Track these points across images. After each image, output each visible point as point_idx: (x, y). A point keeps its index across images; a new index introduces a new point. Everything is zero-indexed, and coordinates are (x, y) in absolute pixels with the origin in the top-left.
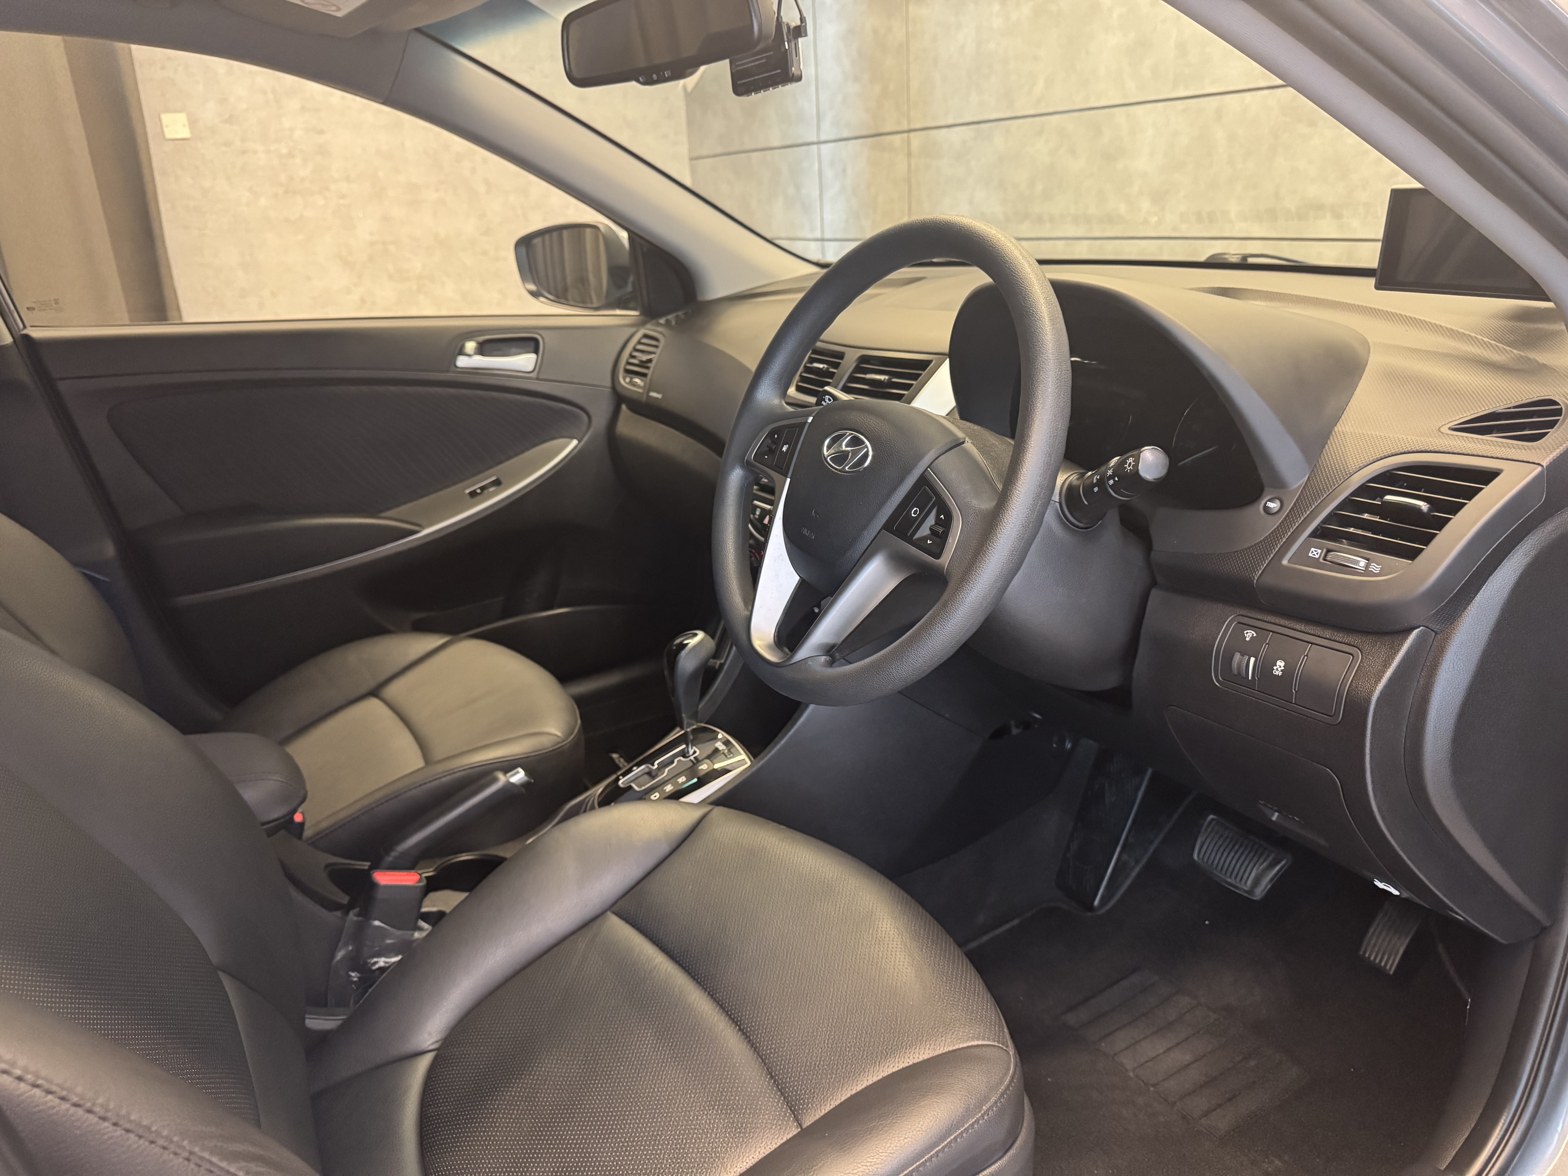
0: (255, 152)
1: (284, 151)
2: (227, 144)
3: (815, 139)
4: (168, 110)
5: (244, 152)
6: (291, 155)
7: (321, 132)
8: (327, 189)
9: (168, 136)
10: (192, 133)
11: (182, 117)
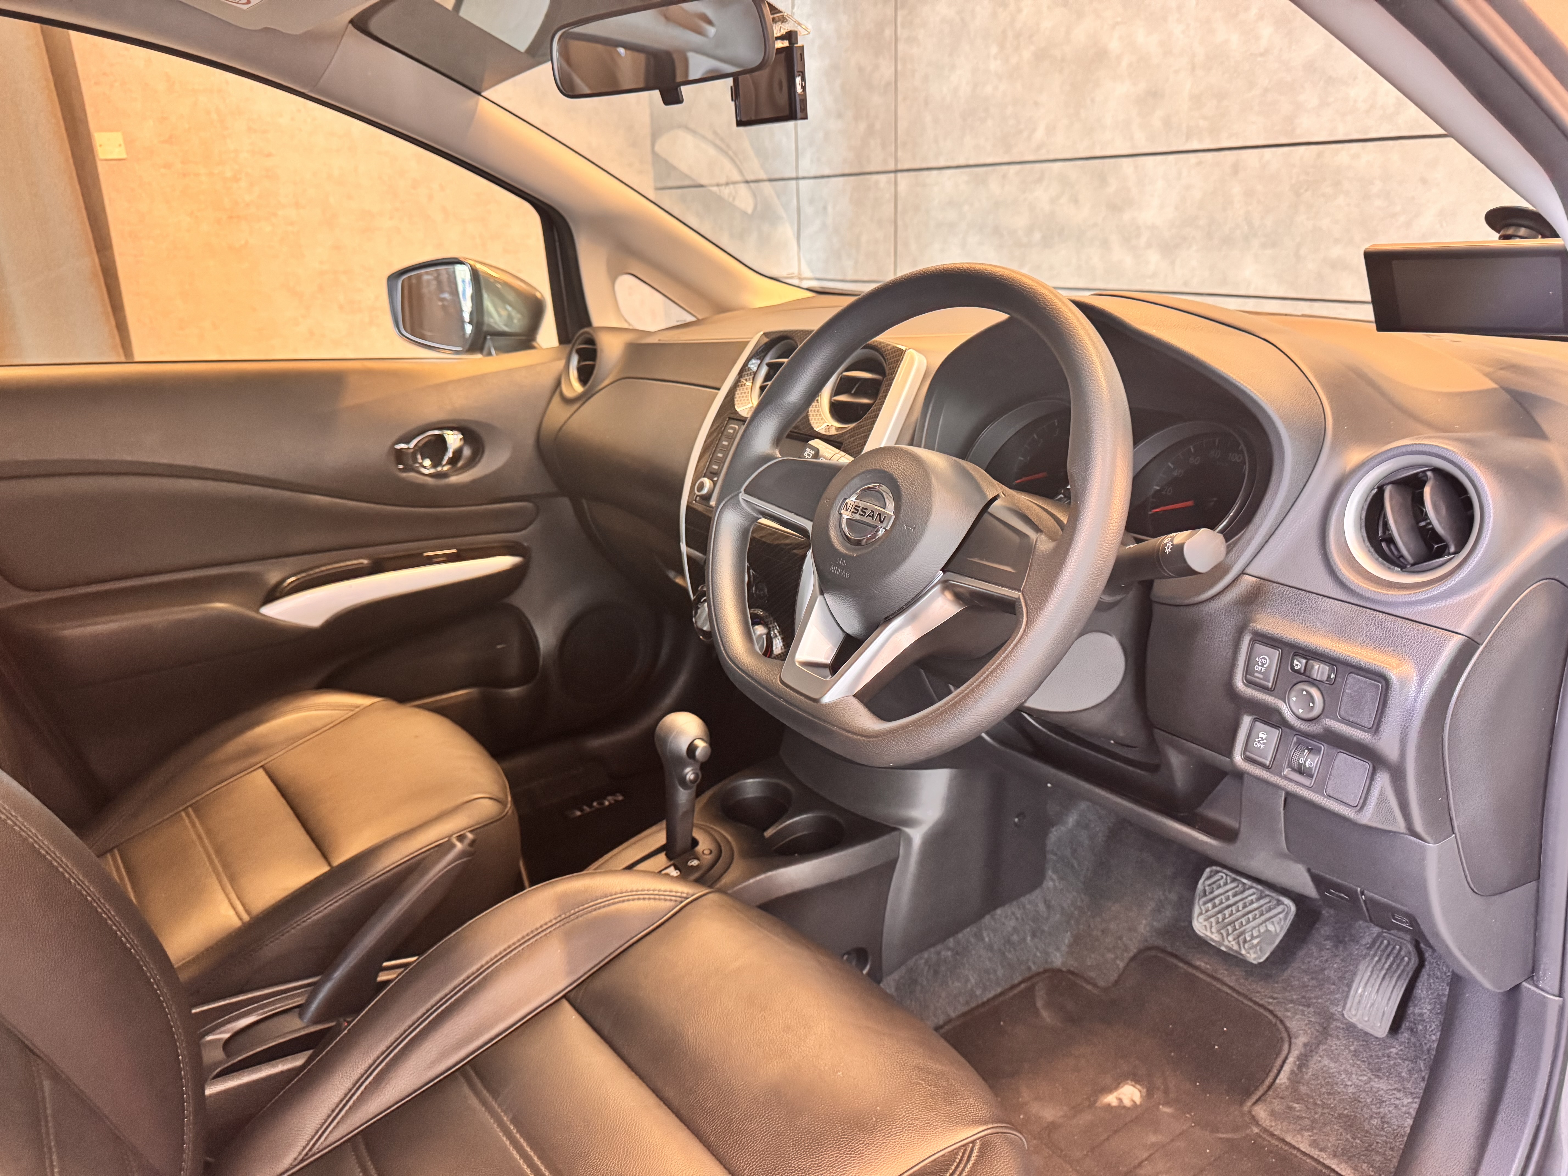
0: (197, 175)
1: (229, 174)
2: (167, 166)
3: (794, 175)
4: (102, 129)
5: (184, 175)
6: (236, 179)
7: (269, 155)
8: (275, 215)
10: (127, 153)
11: (117, 137)
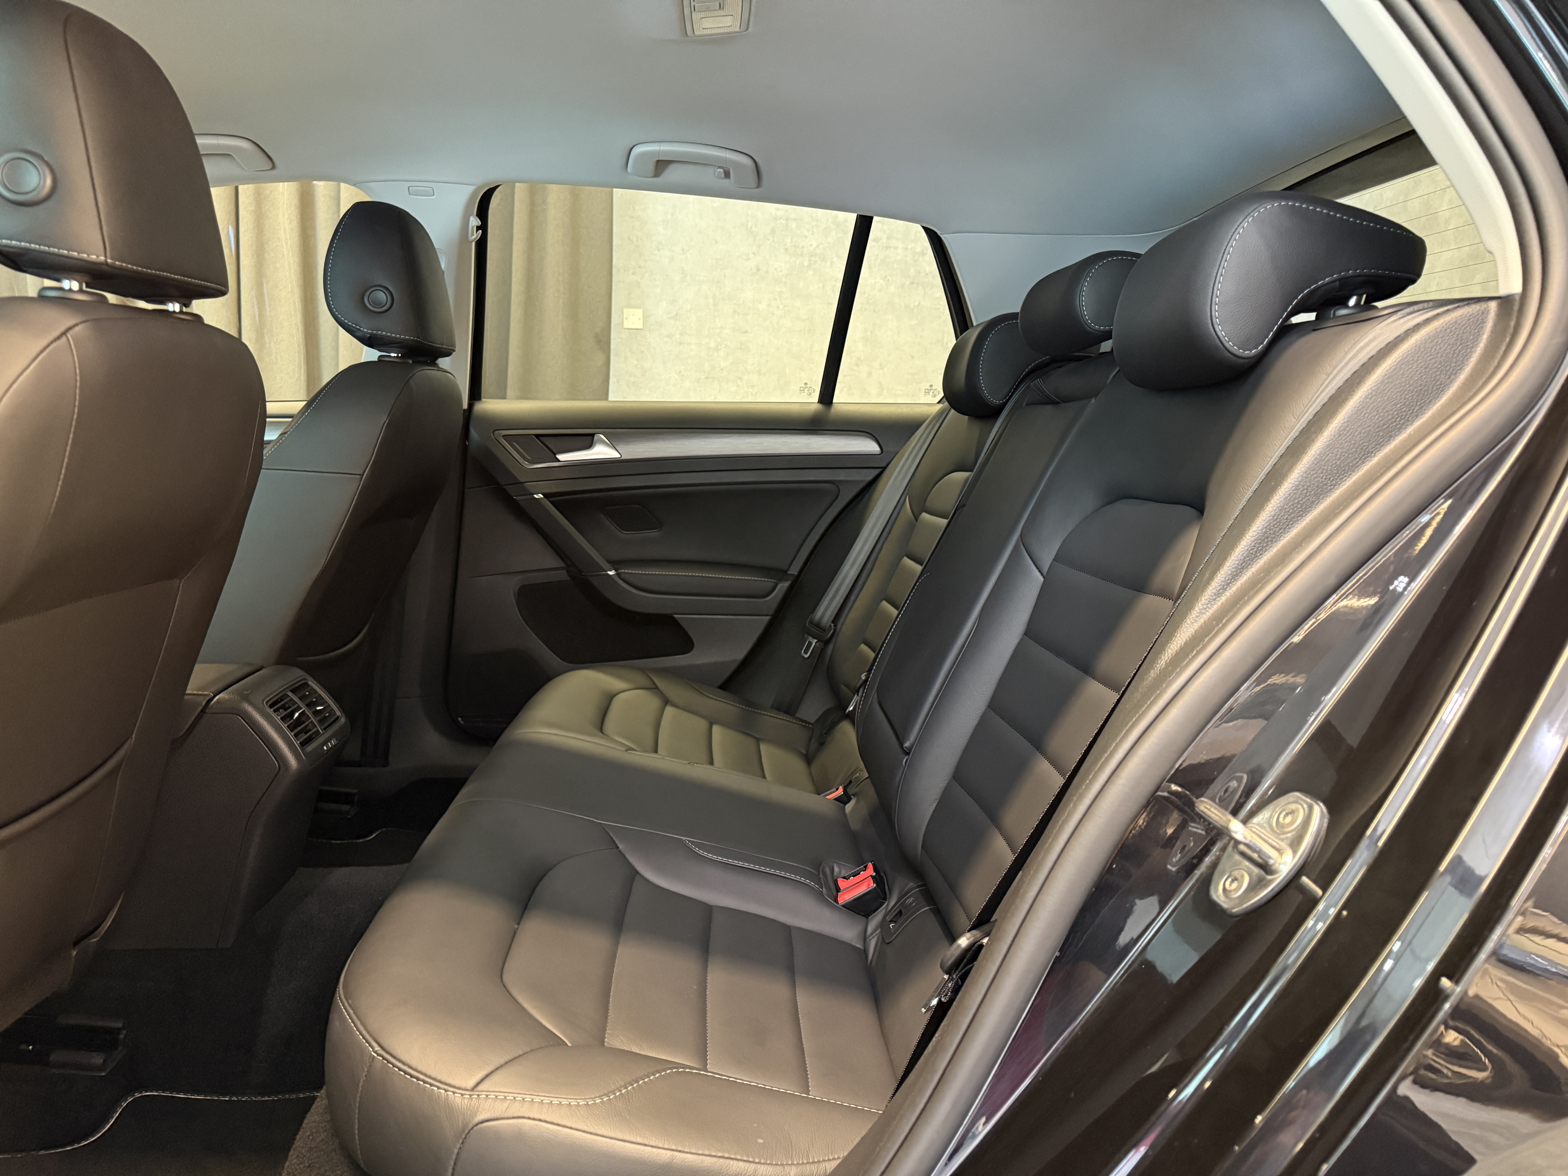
0: (690, 344)
1: (712, 345)
2: (670, 336)
4: (629, 306)
5: (680, 343)
6: (717, 349)
8: (741, 378)
9: (626, 326)
10: (644, 325)
11: (639, 312)
